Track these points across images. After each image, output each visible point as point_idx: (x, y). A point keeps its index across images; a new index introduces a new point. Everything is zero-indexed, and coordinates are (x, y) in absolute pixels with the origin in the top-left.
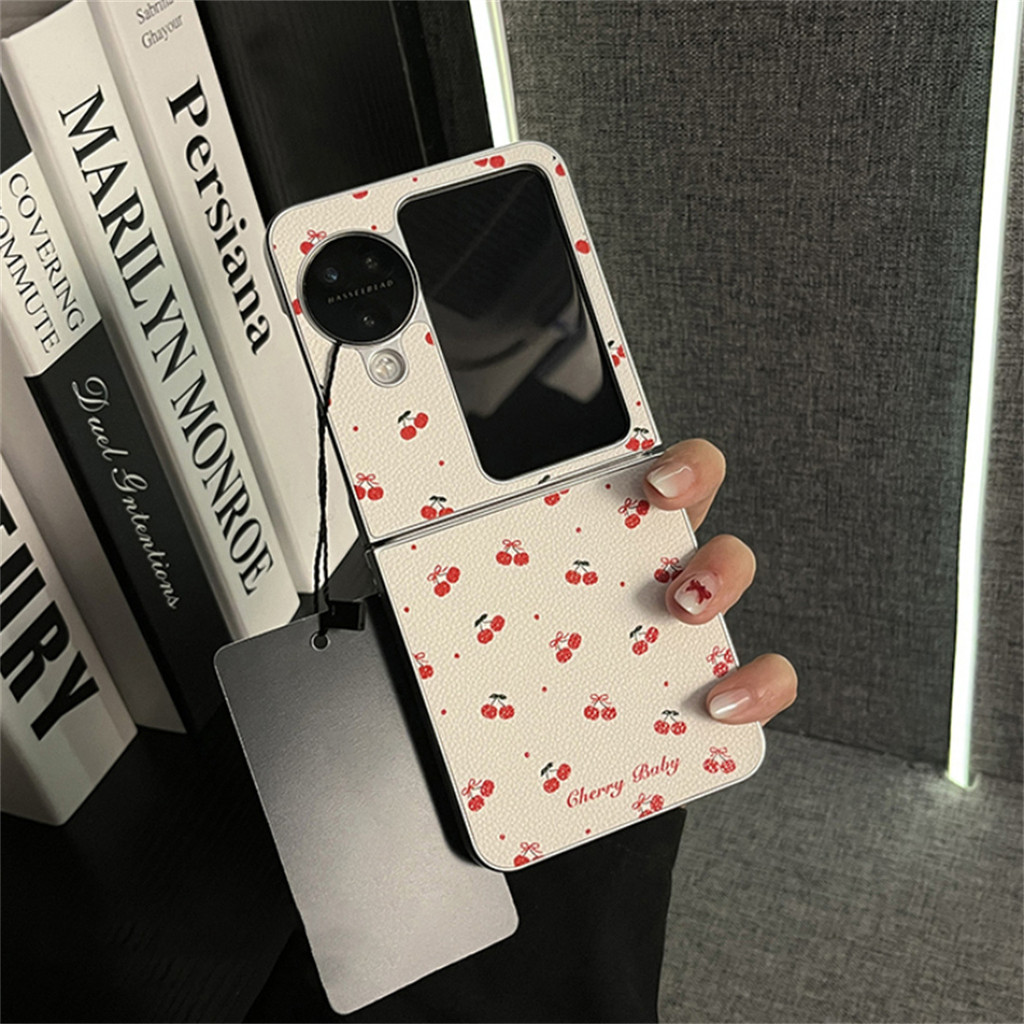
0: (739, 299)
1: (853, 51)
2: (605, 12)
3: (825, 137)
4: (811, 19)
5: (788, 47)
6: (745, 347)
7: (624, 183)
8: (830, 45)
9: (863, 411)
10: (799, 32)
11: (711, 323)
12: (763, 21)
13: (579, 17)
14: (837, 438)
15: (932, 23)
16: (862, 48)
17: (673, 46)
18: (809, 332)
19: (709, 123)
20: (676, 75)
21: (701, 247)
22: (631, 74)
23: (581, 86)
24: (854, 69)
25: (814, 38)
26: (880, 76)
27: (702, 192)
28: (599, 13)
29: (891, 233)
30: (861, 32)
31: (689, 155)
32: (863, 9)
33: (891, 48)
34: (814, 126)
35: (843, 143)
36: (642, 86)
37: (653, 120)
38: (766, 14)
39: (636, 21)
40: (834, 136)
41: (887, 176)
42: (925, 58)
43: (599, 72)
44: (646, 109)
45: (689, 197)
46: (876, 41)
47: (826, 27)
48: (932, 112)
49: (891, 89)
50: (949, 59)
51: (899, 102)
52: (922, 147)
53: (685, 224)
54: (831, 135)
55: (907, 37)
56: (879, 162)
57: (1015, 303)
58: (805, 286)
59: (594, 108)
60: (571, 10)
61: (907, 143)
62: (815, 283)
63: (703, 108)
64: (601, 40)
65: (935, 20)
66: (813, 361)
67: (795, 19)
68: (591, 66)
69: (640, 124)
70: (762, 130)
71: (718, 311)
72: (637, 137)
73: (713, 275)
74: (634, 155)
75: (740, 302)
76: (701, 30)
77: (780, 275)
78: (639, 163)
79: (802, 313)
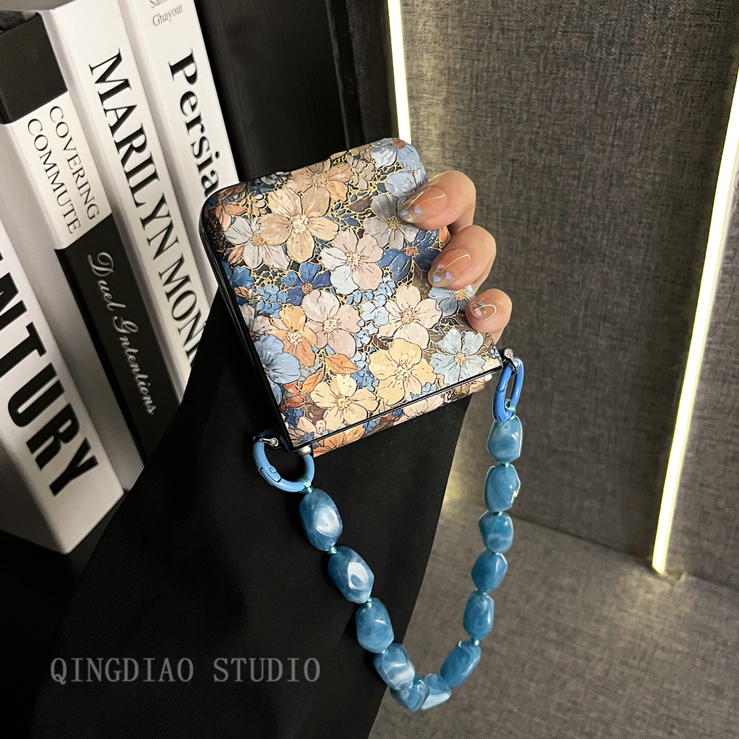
0: (540, 234)
1: (638, 68)
2: (468, 27)
3: (612, 127)
4: (611, 43)
5: (592, 62)
6: (542, 267)
7: (470, 147)
8: (622, 63)
9: (618, 319)
10: (601, 52)
11: (520, 249)
12: (577, 42)
13: (449, 30)
14: (597, 335)
15: (697, 53)
16: (644, 67)
17: (512, 55)
18: (586, 262)
19: (532, 110)
20: (513, 75)
21: (519, 195)
22: (482, 72)
23: (447, 77)
24: (637, 81)
25: (612, 57)
26: (655, 88)
27: (523, 159)
28: (463, 27)
29: (650, 199)
30: (645, 55)
31: (516, 132)
32: (648, 39)
33: (665, 68)
34: (604, 119)
35: (623, 133)
36: (489, 82)
37: (494, 105)
38: (579, 37)
39: (488, 35)
40: (618, 128)
41: (652, 159)
42: (689, 78)
43: (460, 69)
44: (489, 97)
45: (513, 160)
46: (655, 62)
47: (621, 50)
48: (689, 117)
49: (662, 98)
50: (705, 80)
51: (666, 107)
52: (679, 141)
53: (509, 179)
54: (616, 127)
55: (677, 61)
56: (646, 149)
57: (732, 256)
58: (587, 229)
59: (454, 94)
60: (445, 24)
61: (669, 137)
62: (593, 227)
63: (529, 100)
64: (463, 47)
65: (698, 51)
66: (587, 282)
67: (600, 42)
68: (455, 64)
69: (484, 107)
70: (568, 119)
71: (525, 241)
72: (482, 116)
73: (524, 216)
74: (478, 129)
75: (541, 236)
76: (533, 45)
77: (571, 220)
78: (481, 134)
79: (583, 248)
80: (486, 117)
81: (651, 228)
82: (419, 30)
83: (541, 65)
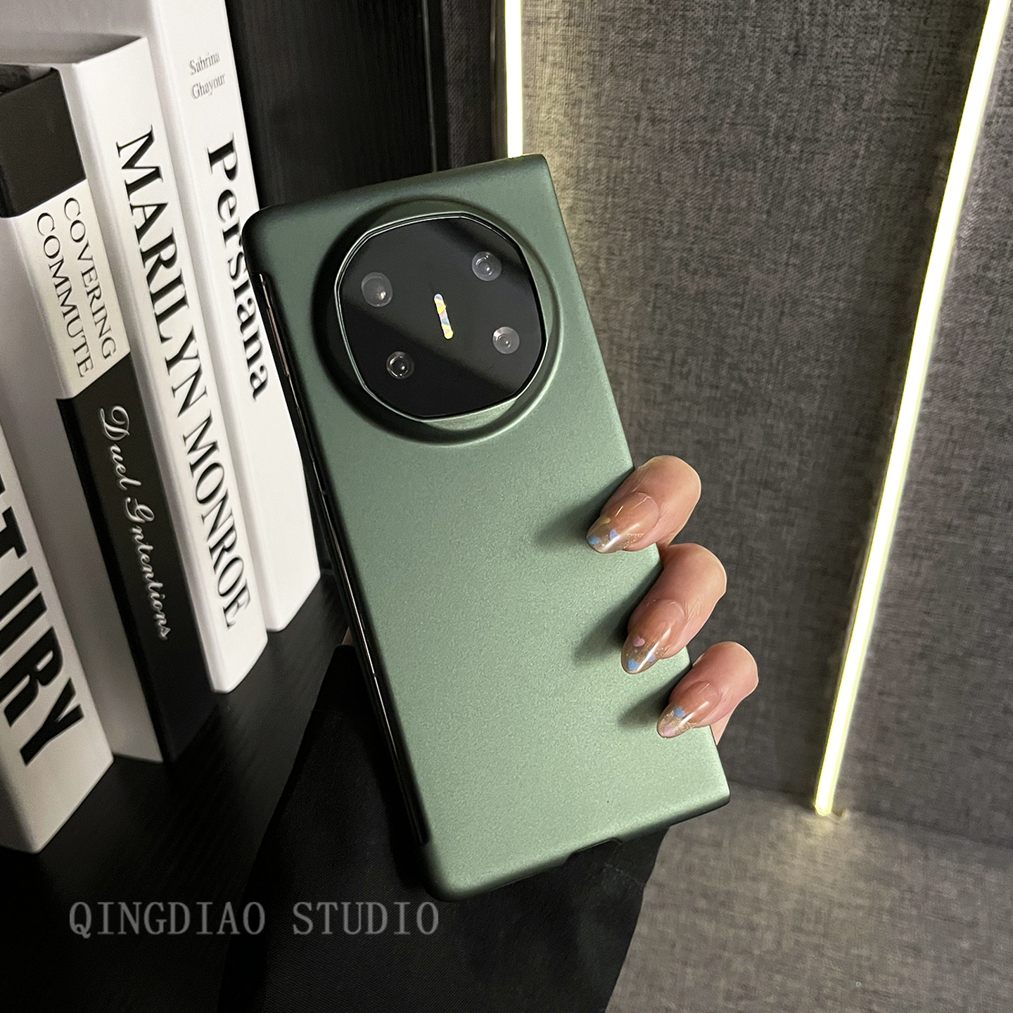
0: (687, 379)
1: (822, 170)
2: (607, 116)
3: (787, 242)
4: (790, 139)
5: (766, 161)
6: (687, 424)
7: (600, 270)
8: (804, 163)
9: (783, 484)
10: (778, 150)
11: (659, 399)
12: (747, 136)
13: (582, 119)
14: (755, 507)
16: (831, 168)
17: (664, 152)
18: (746, 410)
19: (685, 222)
20: (663, 177)
21: (661, 331)
22: (622, 173)
23: (575, 179)
25: (790, 156)
26: (842, 192)
27: (670, 283)
28: (601, 116)
29: (831, 330)
31: (663, 249)
32: (837, 134)
33: (855, 171)
34: (778, 230)
35: (801, 249)
36: (630, 185)
37: (636, 215)
38: (751, 131)
39: (634, 126)
40: (793, 243)
41: (836, 281)
43: (593, 169)
44: (630, 205)
45: (656, 285)
46: (845, 161)
47: (802, 147)
48: (883, 229)
52: (869, 258)
53: (649, 309)
54: (791, 240)
55: (871, 162)
56: (829, 268)
58: (749, 370)
59: (583, 200)
60: (576, 111)
62: (757, 369)
63: (682, 208)
64: (599, 141)
65: (898, 149)
66: (745, 438)
67: (776, 137)
68: (586, 164)
69: (623, 218)
70: (731, 232)
71: (668, 389)
72: (619, 230)
73: (668, 357)
74: (613, 245)
75: (688, 382)
76: (690, 140)
77: (728, 360)
78: (617, 252)
79: (742, 394)
80: (625, 230)
81: (831, 367)
82: (541, 119)
83: (699, 166)
